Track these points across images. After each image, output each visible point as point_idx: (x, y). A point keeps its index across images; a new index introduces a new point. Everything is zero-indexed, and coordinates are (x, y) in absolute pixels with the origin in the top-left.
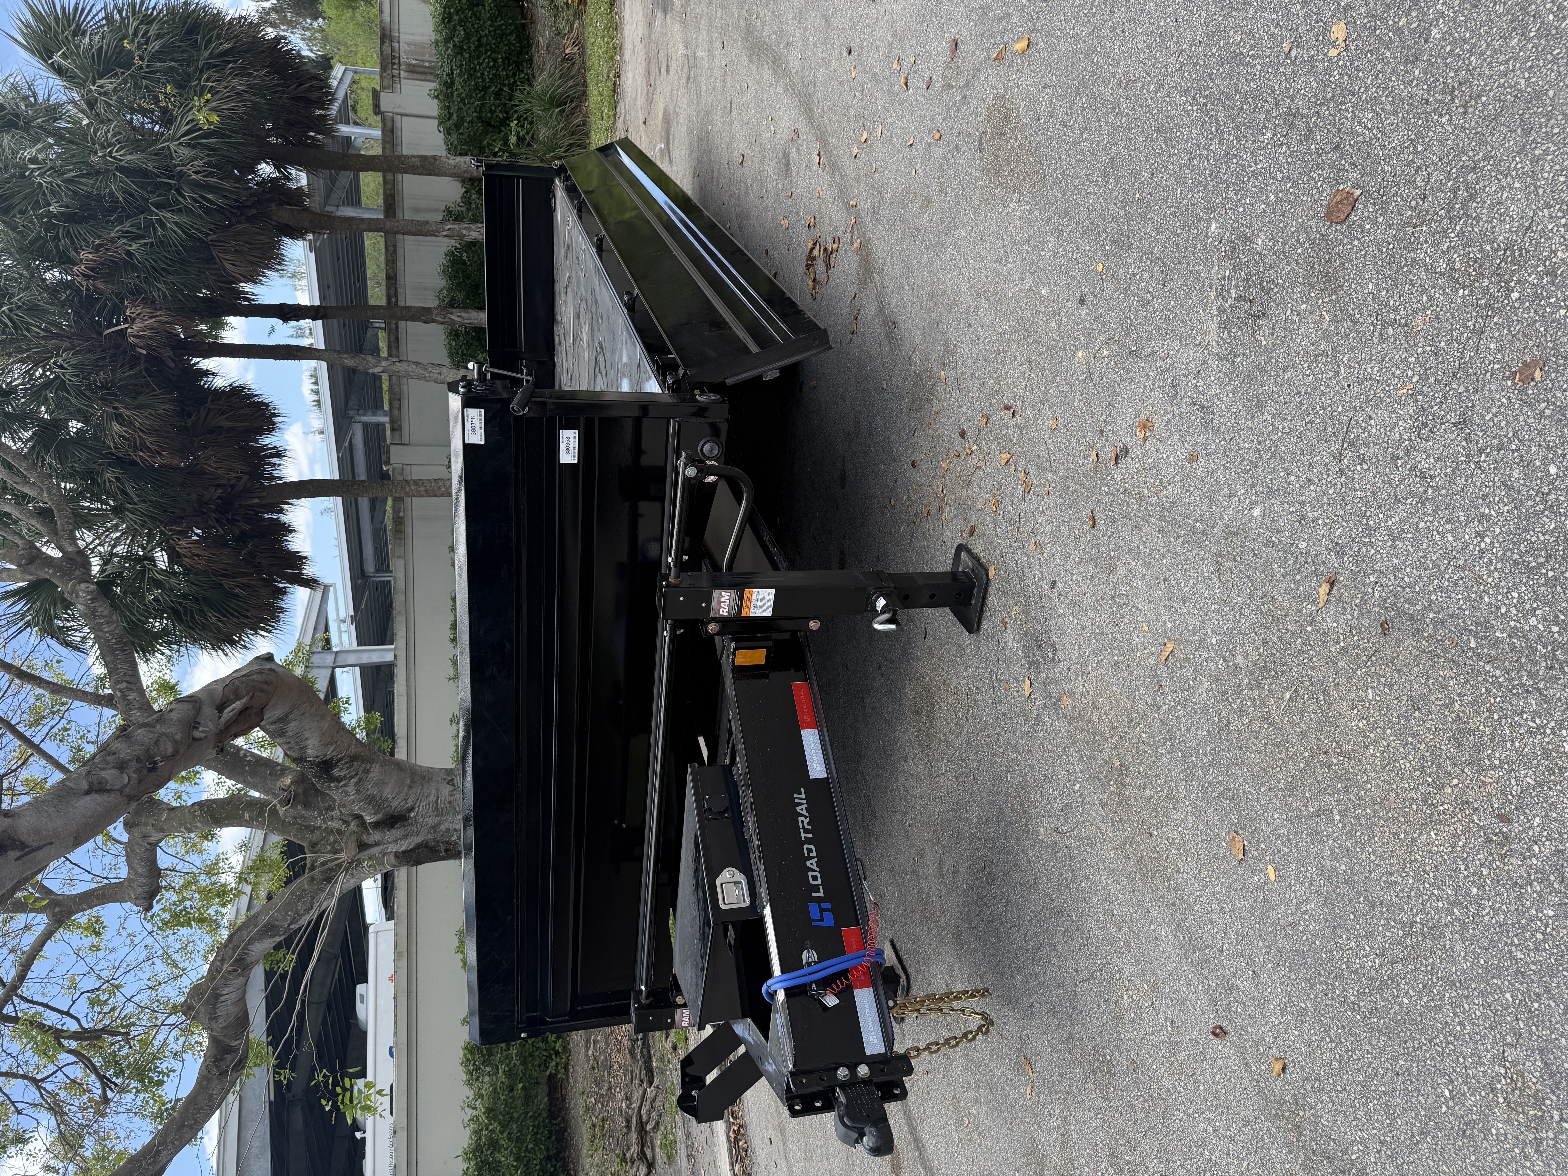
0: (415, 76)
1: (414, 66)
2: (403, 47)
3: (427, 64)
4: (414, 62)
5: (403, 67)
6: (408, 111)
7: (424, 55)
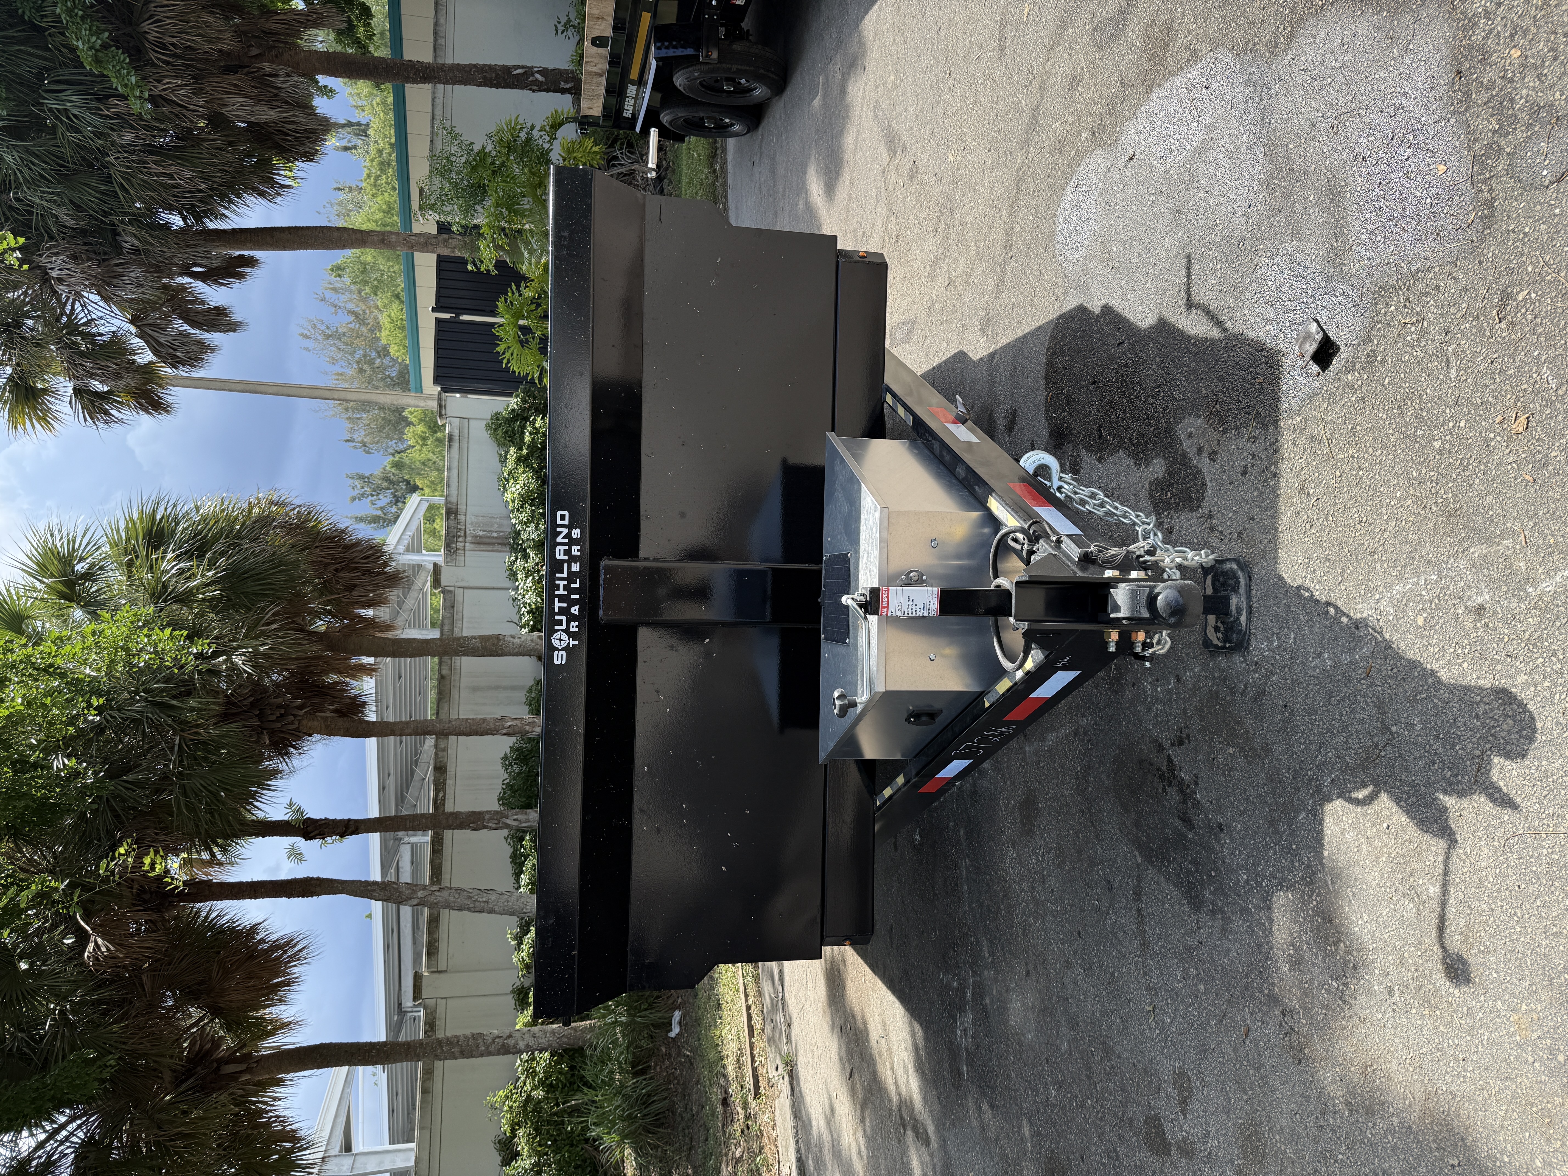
0: (482, 547)
1: (481, 537)
2: (470, 518)
3: (495, 535)
4: (481, 533)
5: (469, 539)
6: (471, 585)
7: (492, 526)
